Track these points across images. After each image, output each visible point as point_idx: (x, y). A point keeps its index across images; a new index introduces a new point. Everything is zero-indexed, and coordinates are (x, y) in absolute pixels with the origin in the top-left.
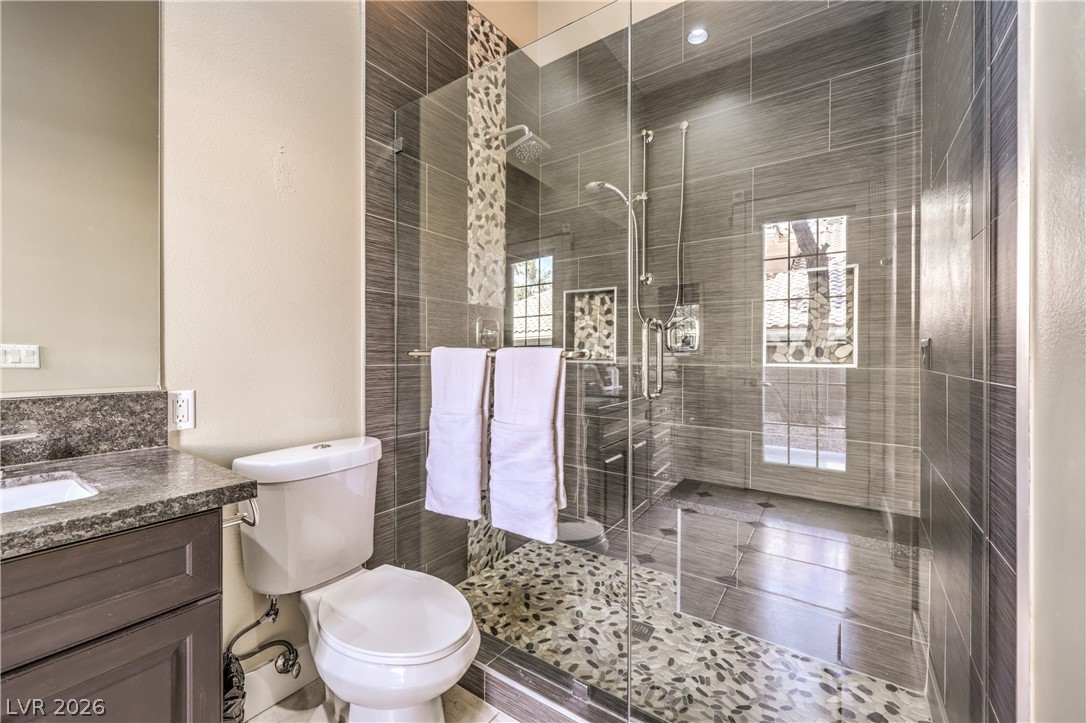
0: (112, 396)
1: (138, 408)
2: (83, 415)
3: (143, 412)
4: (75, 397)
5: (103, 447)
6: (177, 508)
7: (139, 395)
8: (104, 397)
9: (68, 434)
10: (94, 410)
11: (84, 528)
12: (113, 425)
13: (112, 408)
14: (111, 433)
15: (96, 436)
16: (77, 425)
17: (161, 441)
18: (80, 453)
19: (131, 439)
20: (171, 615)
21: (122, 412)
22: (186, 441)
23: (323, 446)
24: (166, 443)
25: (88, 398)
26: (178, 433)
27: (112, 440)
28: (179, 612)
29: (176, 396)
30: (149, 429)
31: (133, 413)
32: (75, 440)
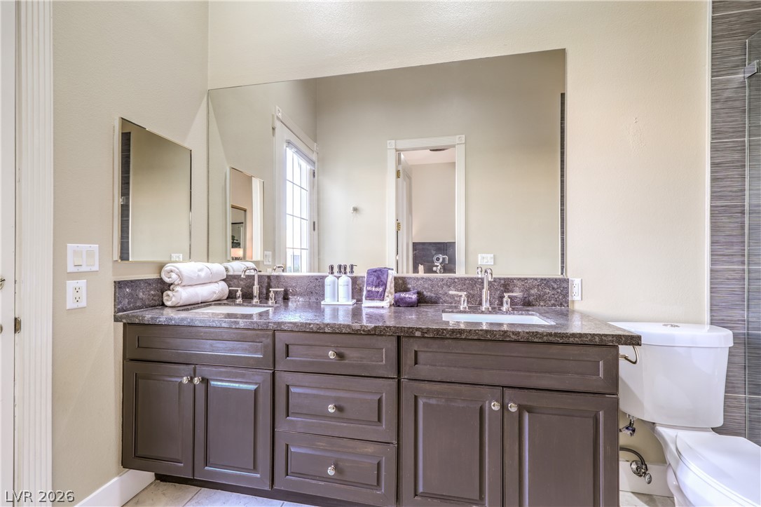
0: (545, 279)
1: (555, 286)
2: (534, 287)
3: (558, 288)
4: (531, 279)
5: (542, 304)
6: (597, 339)
7: (556, 280)
8: (542, 279)
9: (529, 295)
10: (538, 285)
11: (559, 337)
12: (545, 294)
13: (545, 285)
14: (545, 297)
15: (540, 298)
16: (532, 292)
17: (566, 305)
18: (533, 305)
19: (553, 302)
20: (592, 395)
21: (549, 287)
22: (577, 307)
23: (672, 326)
24: (568, 306)
25: (536, 279)
26: (573, 301)
27: (545, 301)
28: (597, 395)
29: (572, 281)
30: (560, 297)
31: (553, 288)
32: (531, 298)
